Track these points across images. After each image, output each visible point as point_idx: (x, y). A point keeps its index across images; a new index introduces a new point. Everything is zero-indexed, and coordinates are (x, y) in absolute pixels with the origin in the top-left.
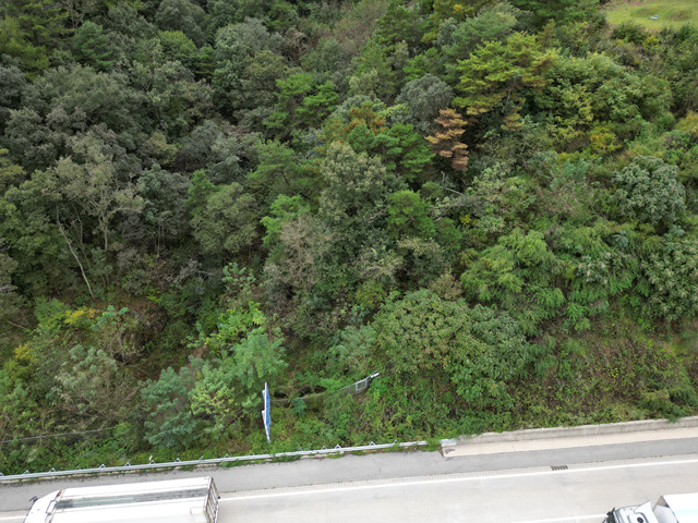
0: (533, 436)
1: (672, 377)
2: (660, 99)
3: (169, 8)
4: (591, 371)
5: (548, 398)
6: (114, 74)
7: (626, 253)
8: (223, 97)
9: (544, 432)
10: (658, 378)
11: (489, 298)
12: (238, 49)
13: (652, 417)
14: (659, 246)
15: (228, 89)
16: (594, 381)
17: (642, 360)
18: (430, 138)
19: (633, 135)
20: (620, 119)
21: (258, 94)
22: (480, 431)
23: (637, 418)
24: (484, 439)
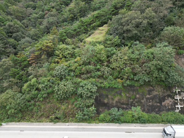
1: (59, 113)
4: (42, 111)
5: (32, 116)
7: (52, 84)
9: (26, 123)
13: (51, 122)
14: (58, 83)
17: (55, 109)
18: (28, 59)
20: (67, 58)
23: (47, 122)
24: (12, 124)
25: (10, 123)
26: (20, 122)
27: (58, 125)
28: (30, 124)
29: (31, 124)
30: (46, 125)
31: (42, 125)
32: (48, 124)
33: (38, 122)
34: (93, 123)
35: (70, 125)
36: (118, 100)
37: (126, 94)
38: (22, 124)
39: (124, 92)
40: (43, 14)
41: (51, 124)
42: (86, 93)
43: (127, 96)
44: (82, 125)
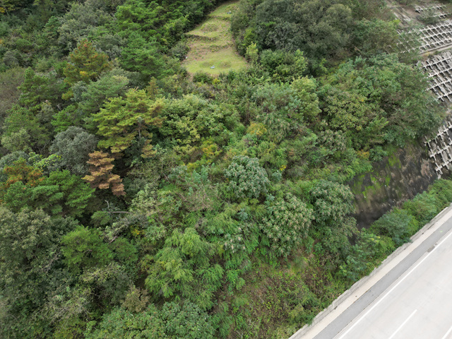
1: (300, 292)
2: (233, 116)
4: (255, 312)
7: (249, 222)
10: (292, 296)
13: (300, 327)
18: (87, 177)
19: (226, 142)
20: (216, 134)
23: (292, 333)
34: (373, 269)
35: (337, 304)
37: (378, 180)
39: (373, 176)
43: (380, 182)
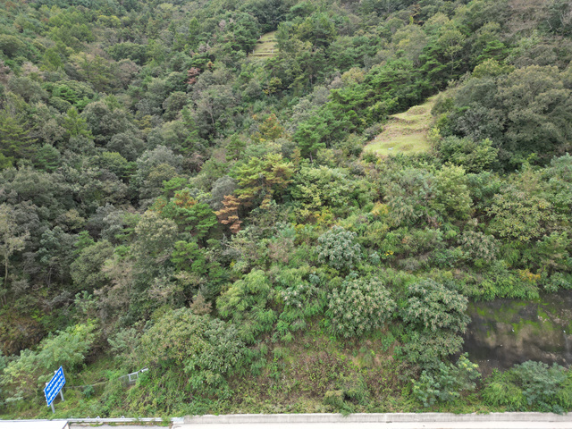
0: (241, 420)
1: (351, 382)
2: (368, 194)
3: (116, 139)
4: (294, 374)
5: (262, 393)
6: (55, 174)
7: (316, 287)
8: (135, 191)
9: (249, 417)
11: (226, 315)
12: (148, 162)
13: (331, 411)
14: (338, 284)
15: (138, 187)
16: (295, 381)
17: (333, 369)
18: (216, 212)
20: (339, 206)
21: (154, 189)
22: (201, 412)
23: (319, 411)
24: (205, 420)
25: (197, 418)
26: (230, 413)
27: (354, 419)
28: (263, 420)
29: (266, 420)
30: (315, 420)
31: (302, 420)
32: (323, 419)
33: (289, 411)
34: (470, 412)
35: (393, 419)
36: (531, 336)
37: (551, 319)
38: (236, 420)
39: (544, 311)
40: (181, 78)
41: (332, 419)
42: (437, 316)
43: (554, 323)
44: (435, 418)
